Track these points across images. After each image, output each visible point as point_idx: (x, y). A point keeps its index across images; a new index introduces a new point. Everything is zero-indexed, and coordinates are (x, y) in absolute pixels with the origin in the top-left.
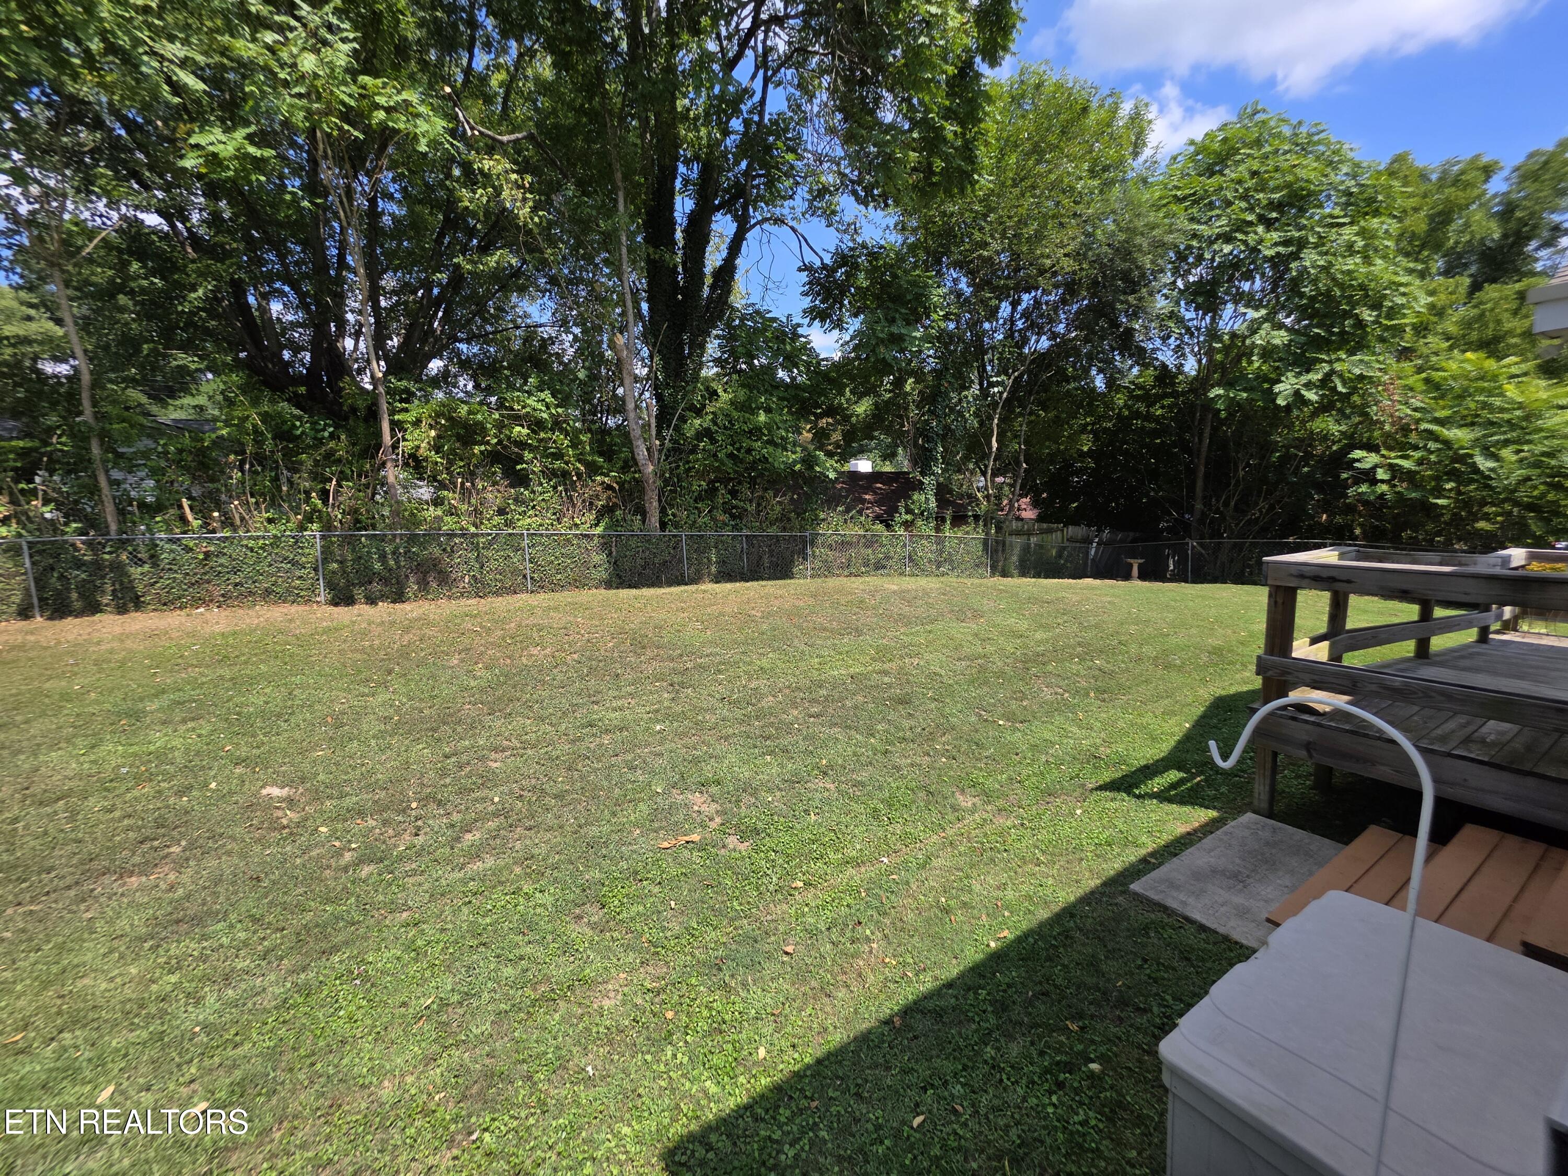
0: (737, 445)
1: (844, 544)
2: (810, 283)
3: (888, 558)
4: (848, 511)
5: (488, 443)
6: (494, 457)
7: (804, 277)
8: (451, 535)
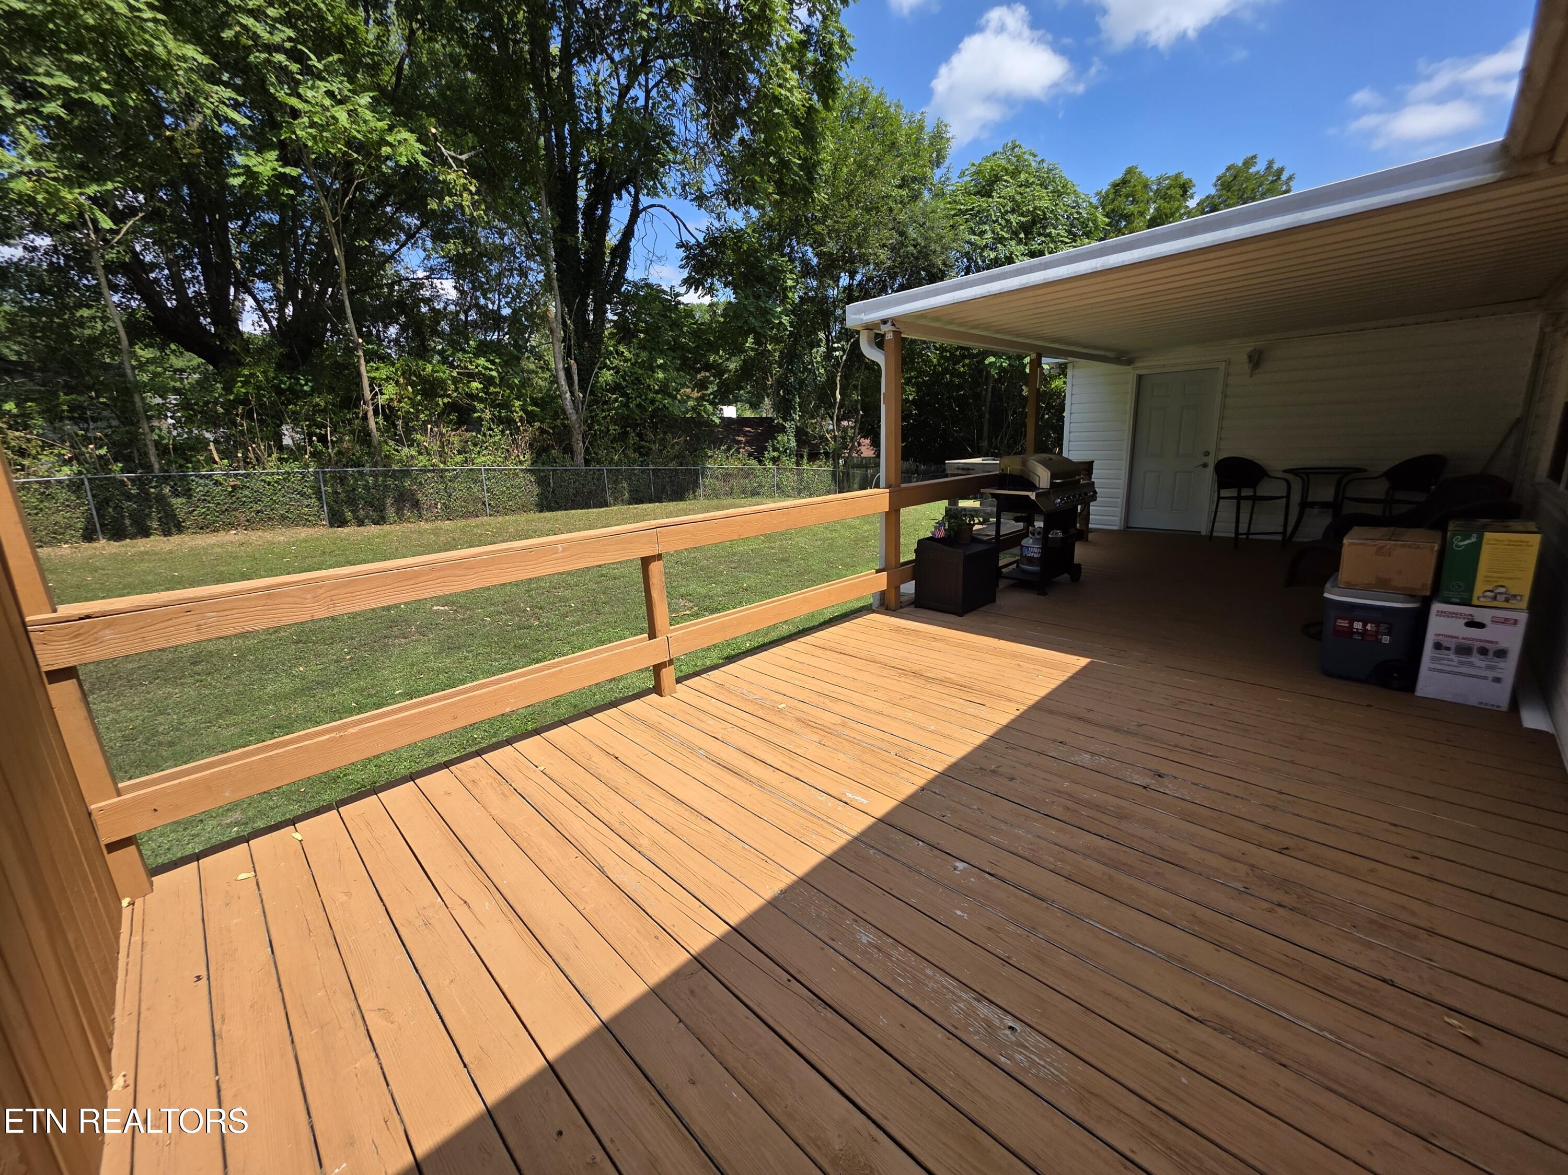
0: (643, 397)
1: (727, 477)
2: (687, 257)
3: (760, 486)
4: (729, 449)
5: (449, 396)
6: (452, 407)
7: (681, 253)
8: (424, 471)
